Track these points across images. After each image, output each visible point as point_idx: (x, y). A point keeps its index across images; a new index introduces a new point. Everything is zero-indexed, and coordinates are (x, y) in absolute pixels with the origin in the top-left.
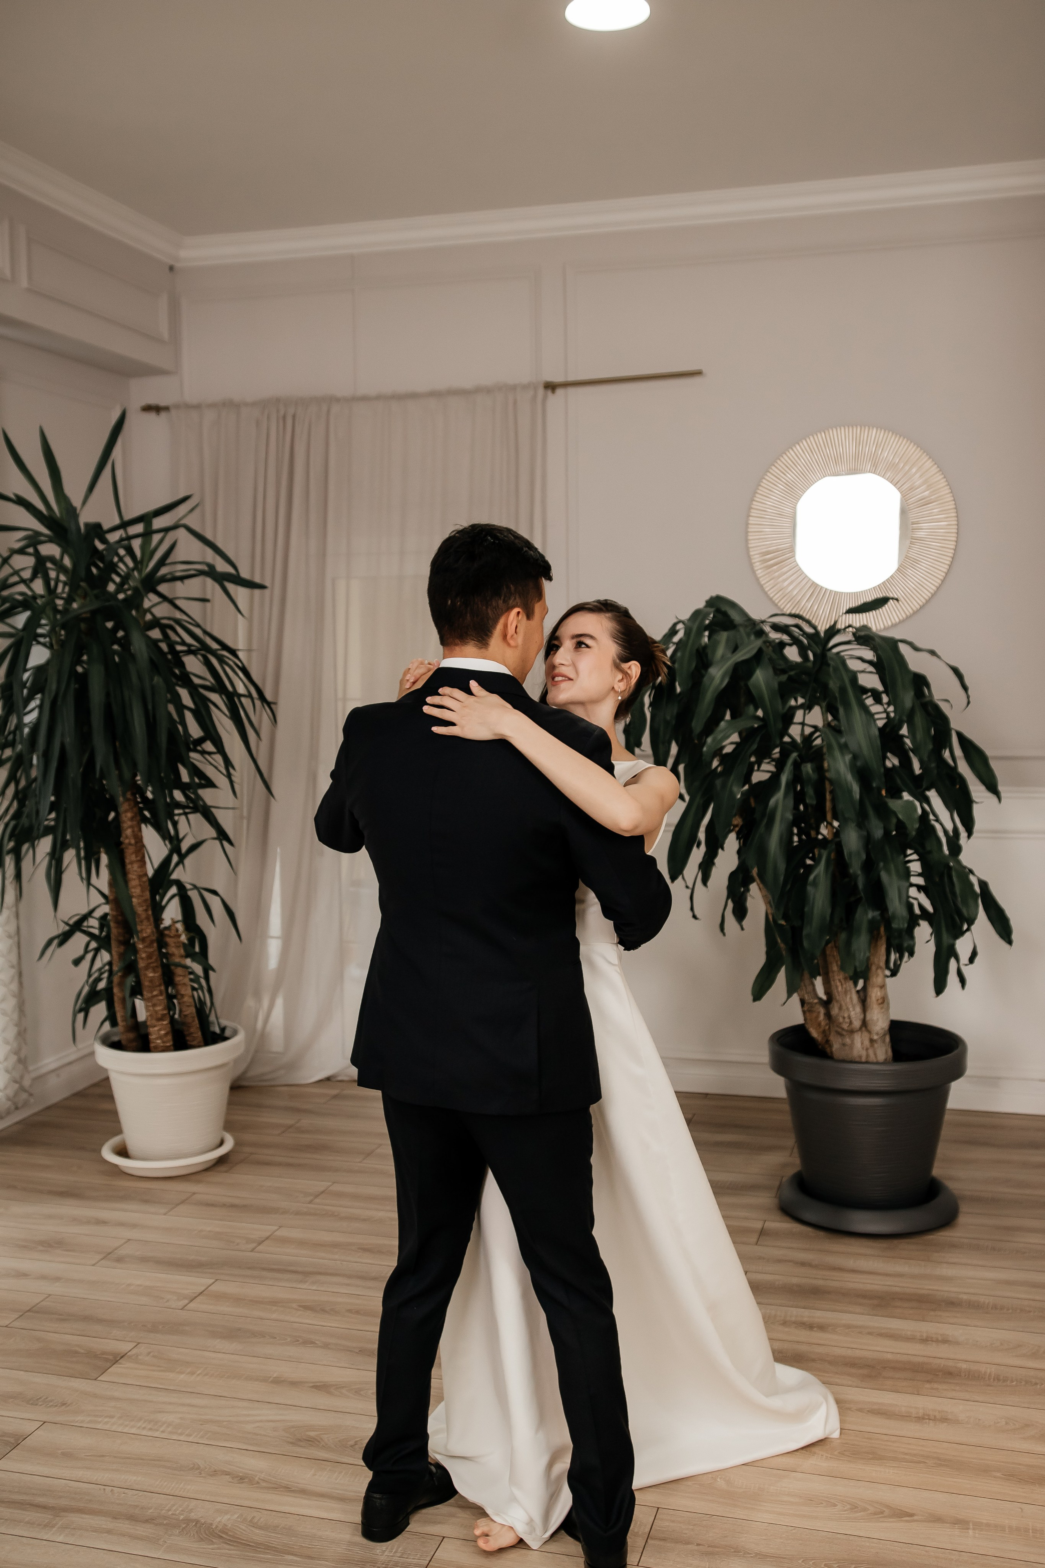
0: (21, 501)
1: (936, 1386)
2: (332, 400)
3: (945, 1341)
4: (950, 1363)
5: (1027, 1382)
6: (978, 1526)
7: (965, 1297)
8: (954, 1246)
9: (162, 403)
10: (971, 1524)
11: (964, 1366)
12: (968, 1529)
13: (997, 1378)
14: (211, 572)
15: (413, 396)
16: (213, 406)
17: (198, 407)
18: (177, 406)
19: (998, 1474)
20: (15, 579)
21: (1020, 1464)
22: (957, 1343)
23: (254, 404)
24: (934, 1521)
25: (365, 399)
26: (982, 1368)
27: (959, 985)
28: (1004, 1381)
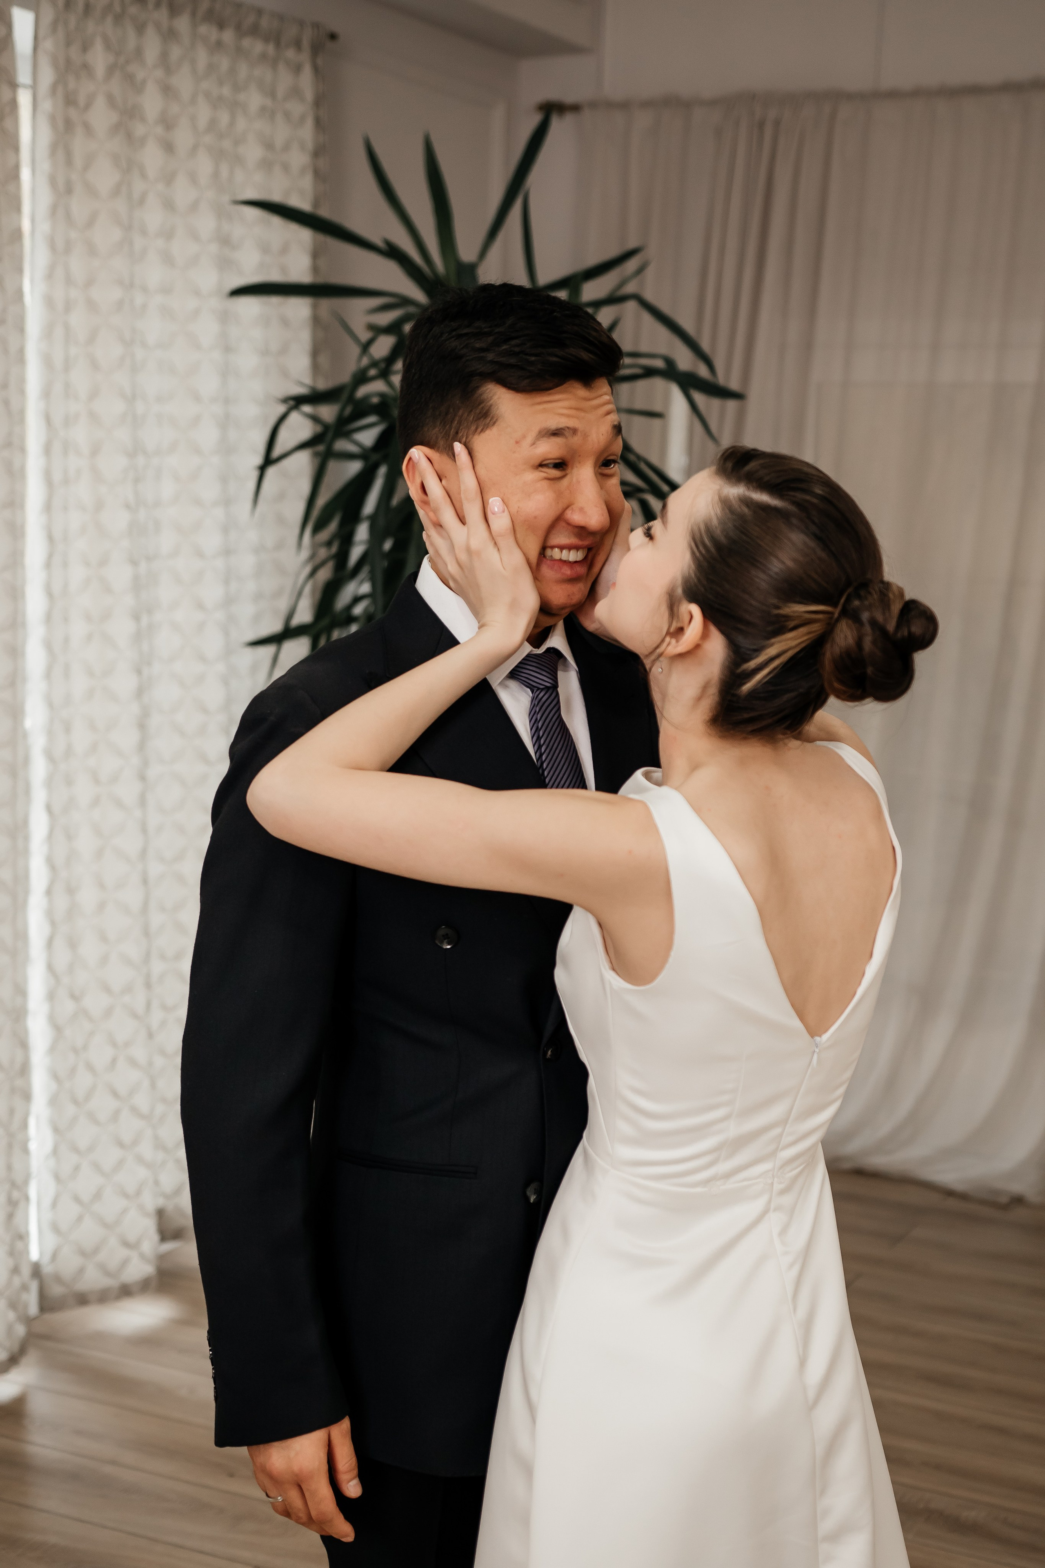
0: (392, 252)
2: (837, 97)
9: (569, 98)
14: (670, 372)
15: (975, 90)
16: (647, 104)
17: (625, 106)
18: (594, 105)
20: (373, 372)
23: (713, 103)
25: (893, 95)
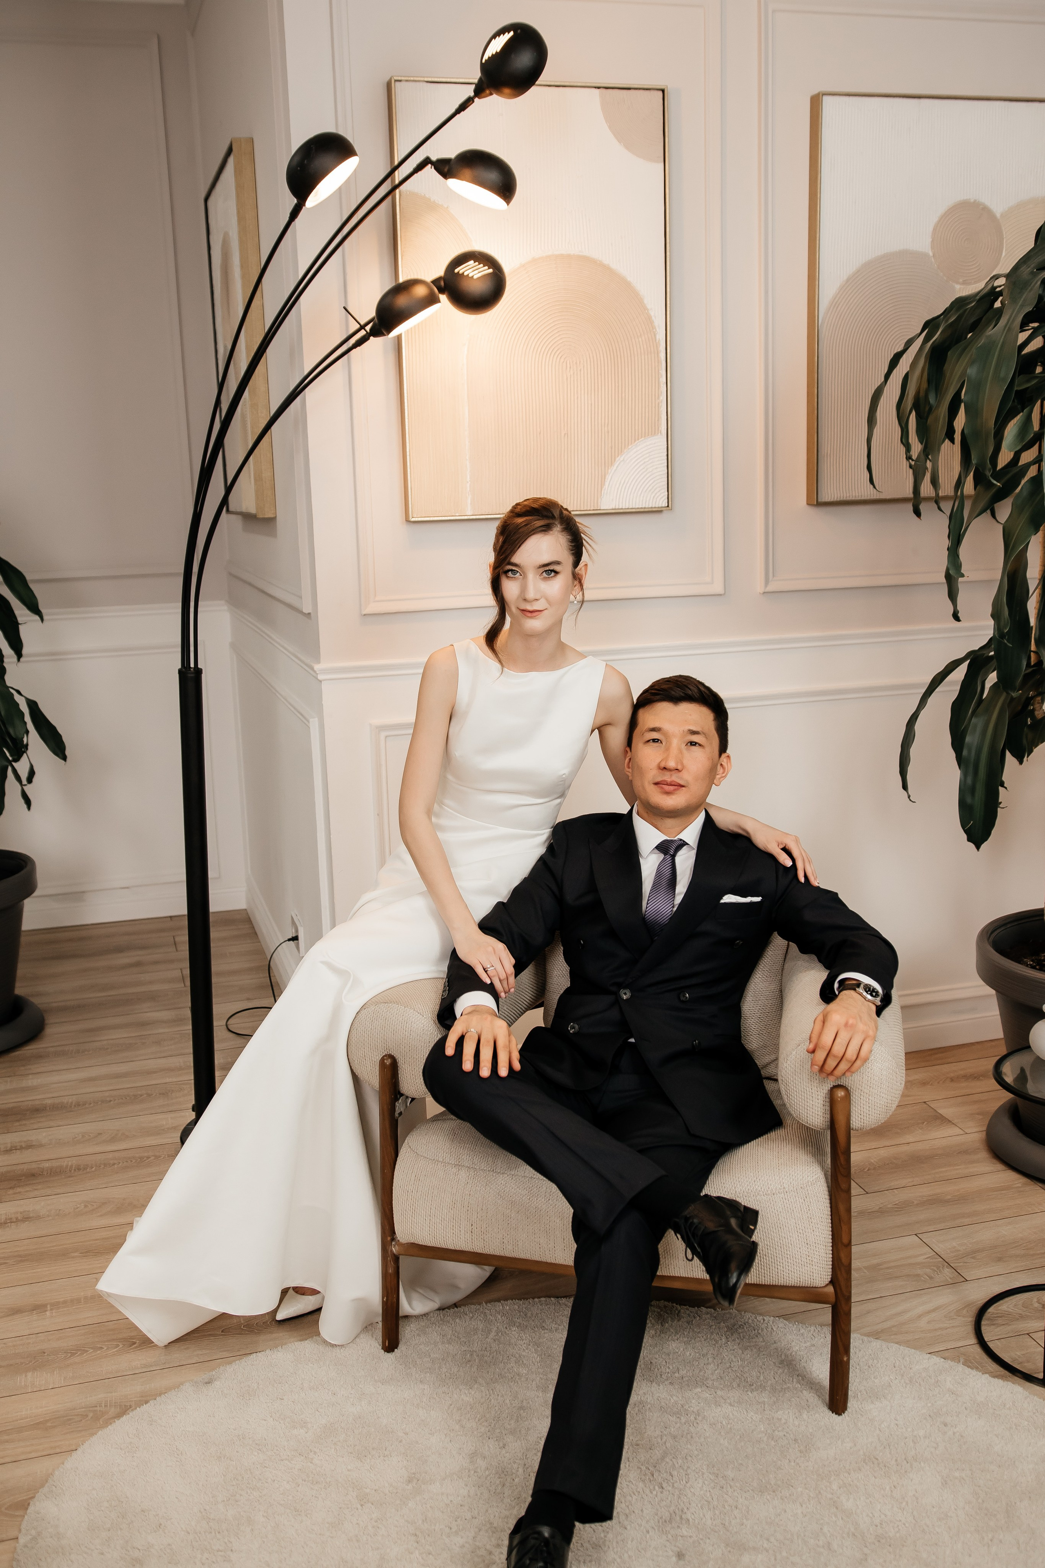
1: (19, 1190)
3: (29, 1146)
4: (34, 1166)
5: (105, 1165)
6: (56, 1305)
7: (49, 1102)
8: (39, 1057)
10: (49, 1306)
11: (47, 1165)
12: (46, 1311)
13: (78, 1169)
19: (76, 1254)
21: (97, 1240)
22: (41, 1146)
24: (13, 1314)
26: (64, 1163)
27: (25, 806)
28: (85, 1169)
